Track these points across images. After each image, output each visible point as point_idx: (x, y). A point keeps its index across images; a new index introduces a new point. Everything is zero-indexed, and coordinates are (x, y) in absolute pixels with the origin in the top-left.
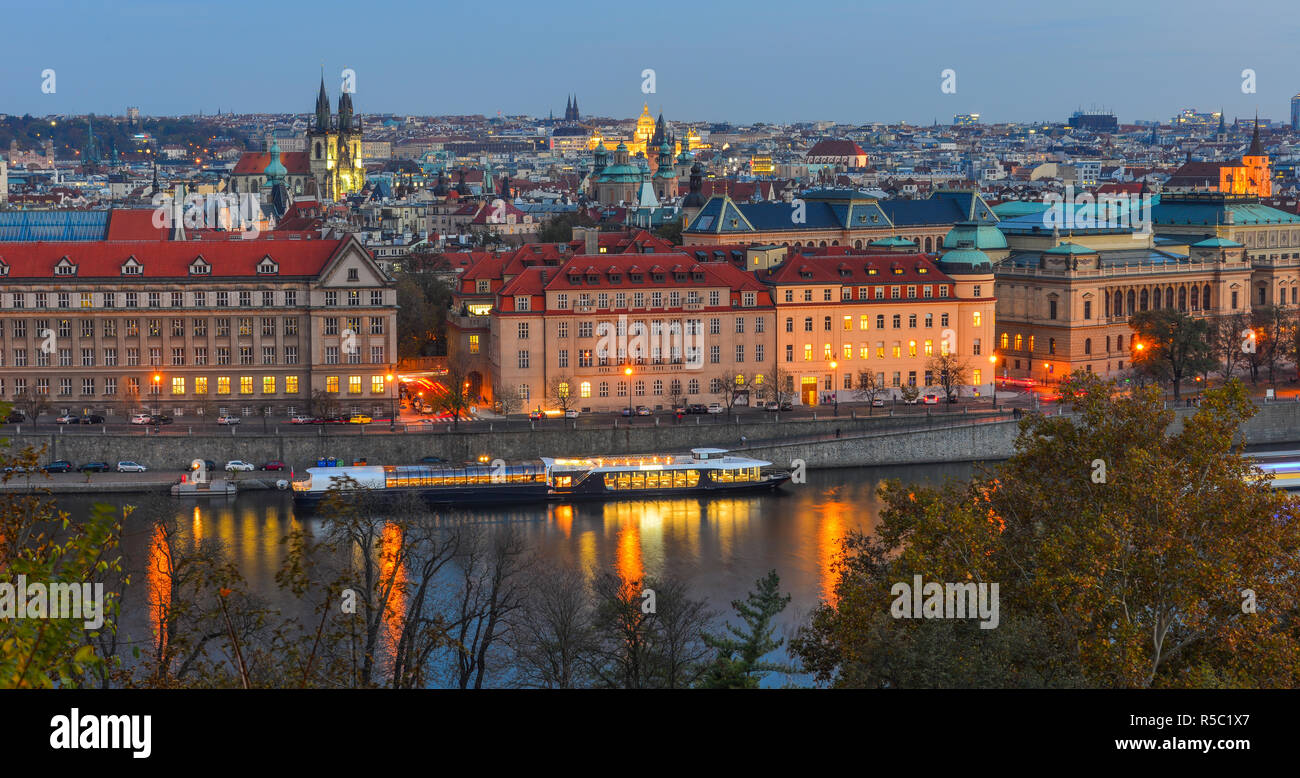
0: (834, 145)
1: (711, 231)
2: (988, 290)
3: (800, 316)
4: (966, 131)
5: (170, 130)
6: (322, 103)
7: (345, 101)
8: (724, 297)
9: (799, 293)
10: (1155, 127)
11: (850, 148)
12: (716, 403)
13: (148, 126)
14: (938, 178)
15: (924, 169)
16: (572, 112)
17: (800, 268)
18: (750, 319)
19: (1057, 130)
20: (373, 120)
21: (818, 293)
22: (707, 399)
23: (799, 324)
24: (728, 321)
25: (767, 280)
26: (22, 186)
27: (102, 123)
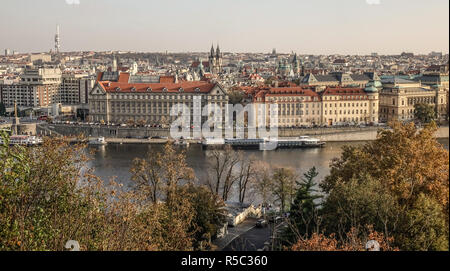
0: (340, 61)
1: (307, 82)
2: (377, 97)
3: (328, 103)
4: (374, 56)
5: (176, 56)
6: (212, 50)
7: (218, 49)
8: (310, 98)
9: (328, 98)
10: (424, 56)
11: (344, 61)
12: (308, 124)
13: (171, 55)
14: (365, 69)
15: (363, 66)
16: (274, 52)
17: (328, 91)
18: (316, 104)
19: (398, 57)
20: (225, 54)
21: (333, 98)
22: (305, 124)
23: (328, 106)
24: (310, 104)
25: (320, 94)
26: (141, 69)
27: (160, 54)
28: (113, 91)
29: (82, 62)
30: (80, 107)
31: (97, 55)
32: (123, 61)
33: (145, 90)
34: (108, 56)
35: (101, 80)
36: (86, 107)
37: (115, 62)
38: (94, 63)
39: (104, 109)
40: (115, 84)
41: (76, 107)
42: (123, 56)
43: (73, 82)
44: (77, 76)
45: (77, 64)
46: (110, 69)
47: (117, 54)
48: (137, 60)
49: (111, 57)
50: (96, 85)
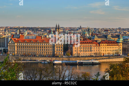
0: (106, 30)
1: (94, 39)
2: (121, 45)
3: (103, 47)
4: (120, 29)
5: (42, 28)
6: (56, 26)
7: (59, 26)
8: (95, 45)
9: (102, 45)
11: (108, 31)
13: (40, 28)
14: (117, 34)
15: (115, 33)
16: (81, 27)
17: (102, 42)
18: (98, 47)
20: (61, 28)
21: (104, 45)
22: (93, 55)
23: (102, 48)
24: (95, 47)
25: (99, 43)
26: (28, 34)
27: (36, 28)
28: (18, 42)
29: (5, 30)
30: (5, 48)
31: (11, 28)
32: (21, 30)
33: (30, 41)
34: (15, 28)
35: (13, 38)
36: (7, 48)
37: (18, 31)
38: (10, 31)
39: (14, 49)
40: (18, 39)
41: (3, 48)
42: (21, 28)
43: (2, 38)
44: (4, 36)
45: (3, 32)
46: (16, 33)
47: (19, 28)
48: (27, 30)
50: (11, 39)
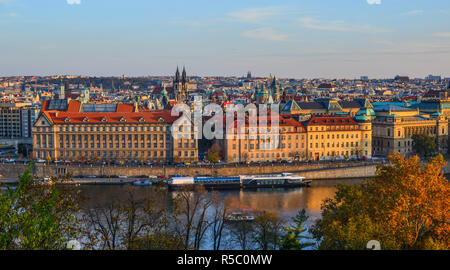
0: (325, 85)
1: (289, 110)
2: (370, 127)
3: (314, 135)
4: (364, 80)
5: (134, 81)
6: (177, 73)
7: (184, 73)
8: (292, 129)
9: (314, 128)
10: (420, 80)
11: (330, 86)
12: (290, 159)
13: (129, 79)
14: (355, 95)
15: (351, 92)
16: (249, 75)
17: (312, 121)
18: (300, 135)
19: (392, 81)
20: (192, 78)
21: (320, 128)
22: (287, 158)
23: (314, 137)
24: (294, 136)
25: (305, 124)
26: (93, 97)
27: (116, 79)
28: (61, 121)
29: (23, 88)
30: (22, 141)
31: (41, 81)
32: (72, 86)
33: (98, 120)
34: (53, 81)
35: (47, 109)
36: (29, 141)
37: (63, 88)
38: (38, 89)
39: (51, 143)
40: (64, 114)
41: (17, 142)
42: (72, 81)
43: (14, 112)
44: (18, 105)
45: (18, 91)
46: (56, 96)
47: (65, 79)
48: (88, 86)
49: (57, 82)
50: (41, 115)
